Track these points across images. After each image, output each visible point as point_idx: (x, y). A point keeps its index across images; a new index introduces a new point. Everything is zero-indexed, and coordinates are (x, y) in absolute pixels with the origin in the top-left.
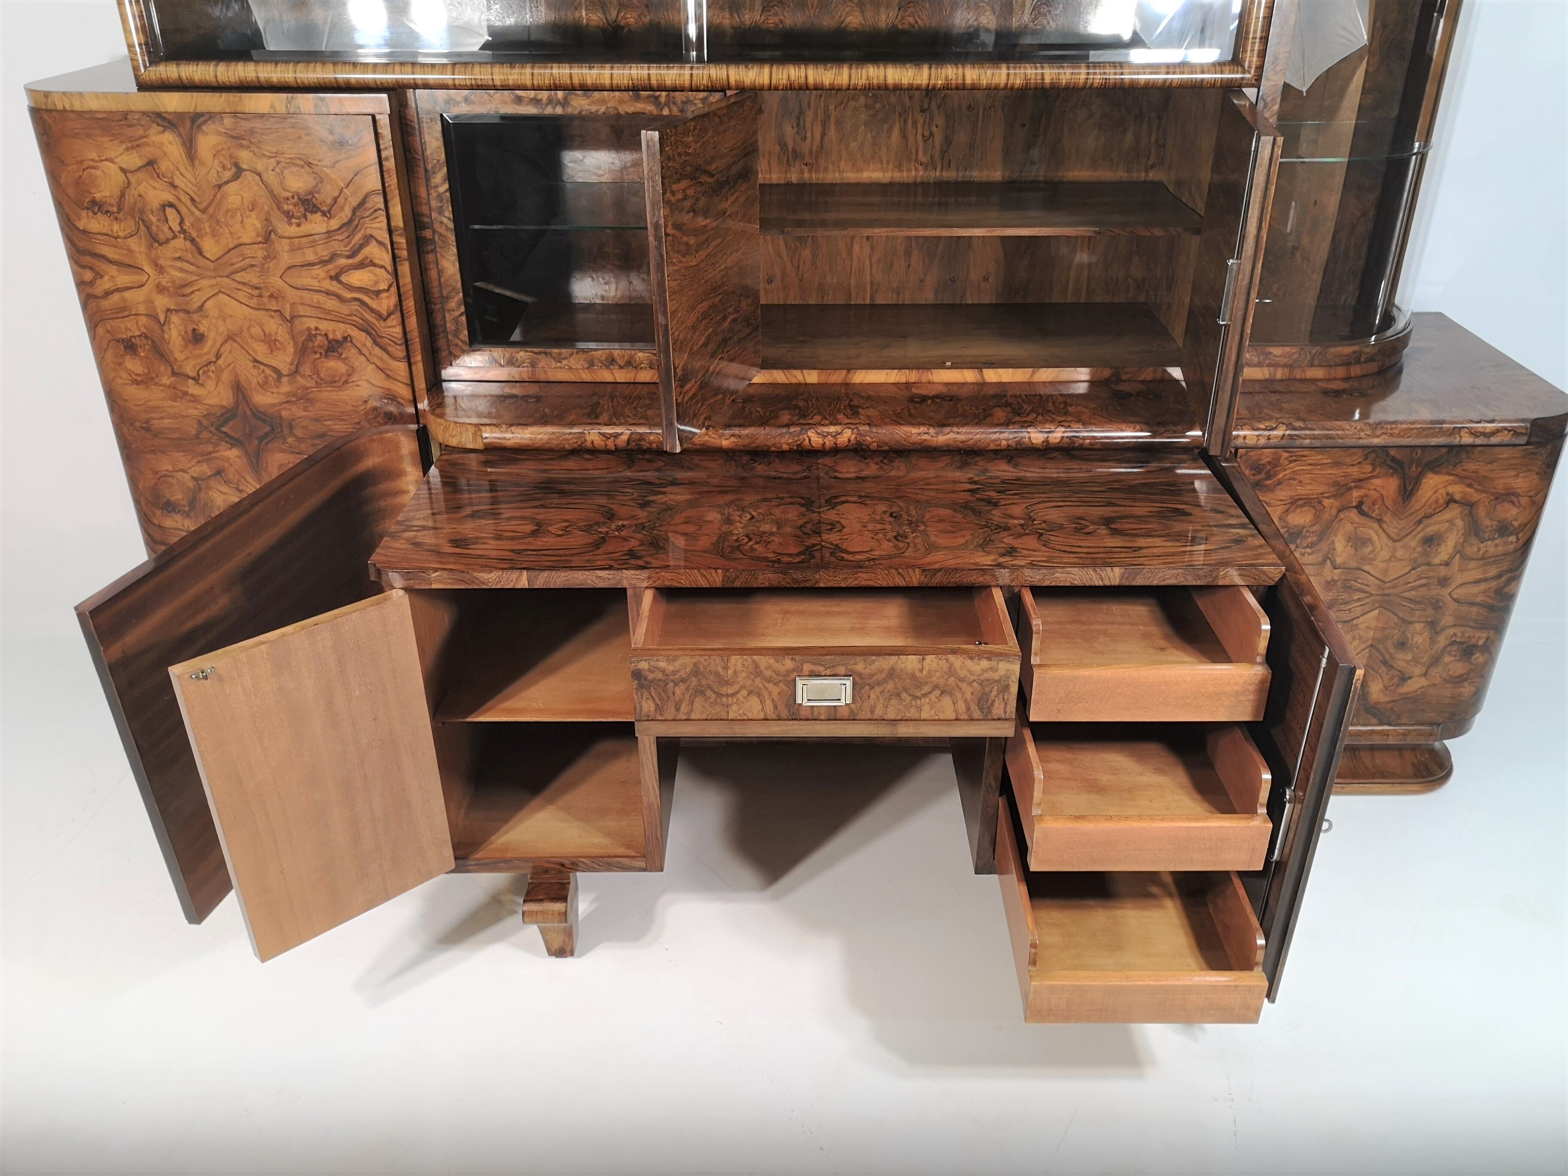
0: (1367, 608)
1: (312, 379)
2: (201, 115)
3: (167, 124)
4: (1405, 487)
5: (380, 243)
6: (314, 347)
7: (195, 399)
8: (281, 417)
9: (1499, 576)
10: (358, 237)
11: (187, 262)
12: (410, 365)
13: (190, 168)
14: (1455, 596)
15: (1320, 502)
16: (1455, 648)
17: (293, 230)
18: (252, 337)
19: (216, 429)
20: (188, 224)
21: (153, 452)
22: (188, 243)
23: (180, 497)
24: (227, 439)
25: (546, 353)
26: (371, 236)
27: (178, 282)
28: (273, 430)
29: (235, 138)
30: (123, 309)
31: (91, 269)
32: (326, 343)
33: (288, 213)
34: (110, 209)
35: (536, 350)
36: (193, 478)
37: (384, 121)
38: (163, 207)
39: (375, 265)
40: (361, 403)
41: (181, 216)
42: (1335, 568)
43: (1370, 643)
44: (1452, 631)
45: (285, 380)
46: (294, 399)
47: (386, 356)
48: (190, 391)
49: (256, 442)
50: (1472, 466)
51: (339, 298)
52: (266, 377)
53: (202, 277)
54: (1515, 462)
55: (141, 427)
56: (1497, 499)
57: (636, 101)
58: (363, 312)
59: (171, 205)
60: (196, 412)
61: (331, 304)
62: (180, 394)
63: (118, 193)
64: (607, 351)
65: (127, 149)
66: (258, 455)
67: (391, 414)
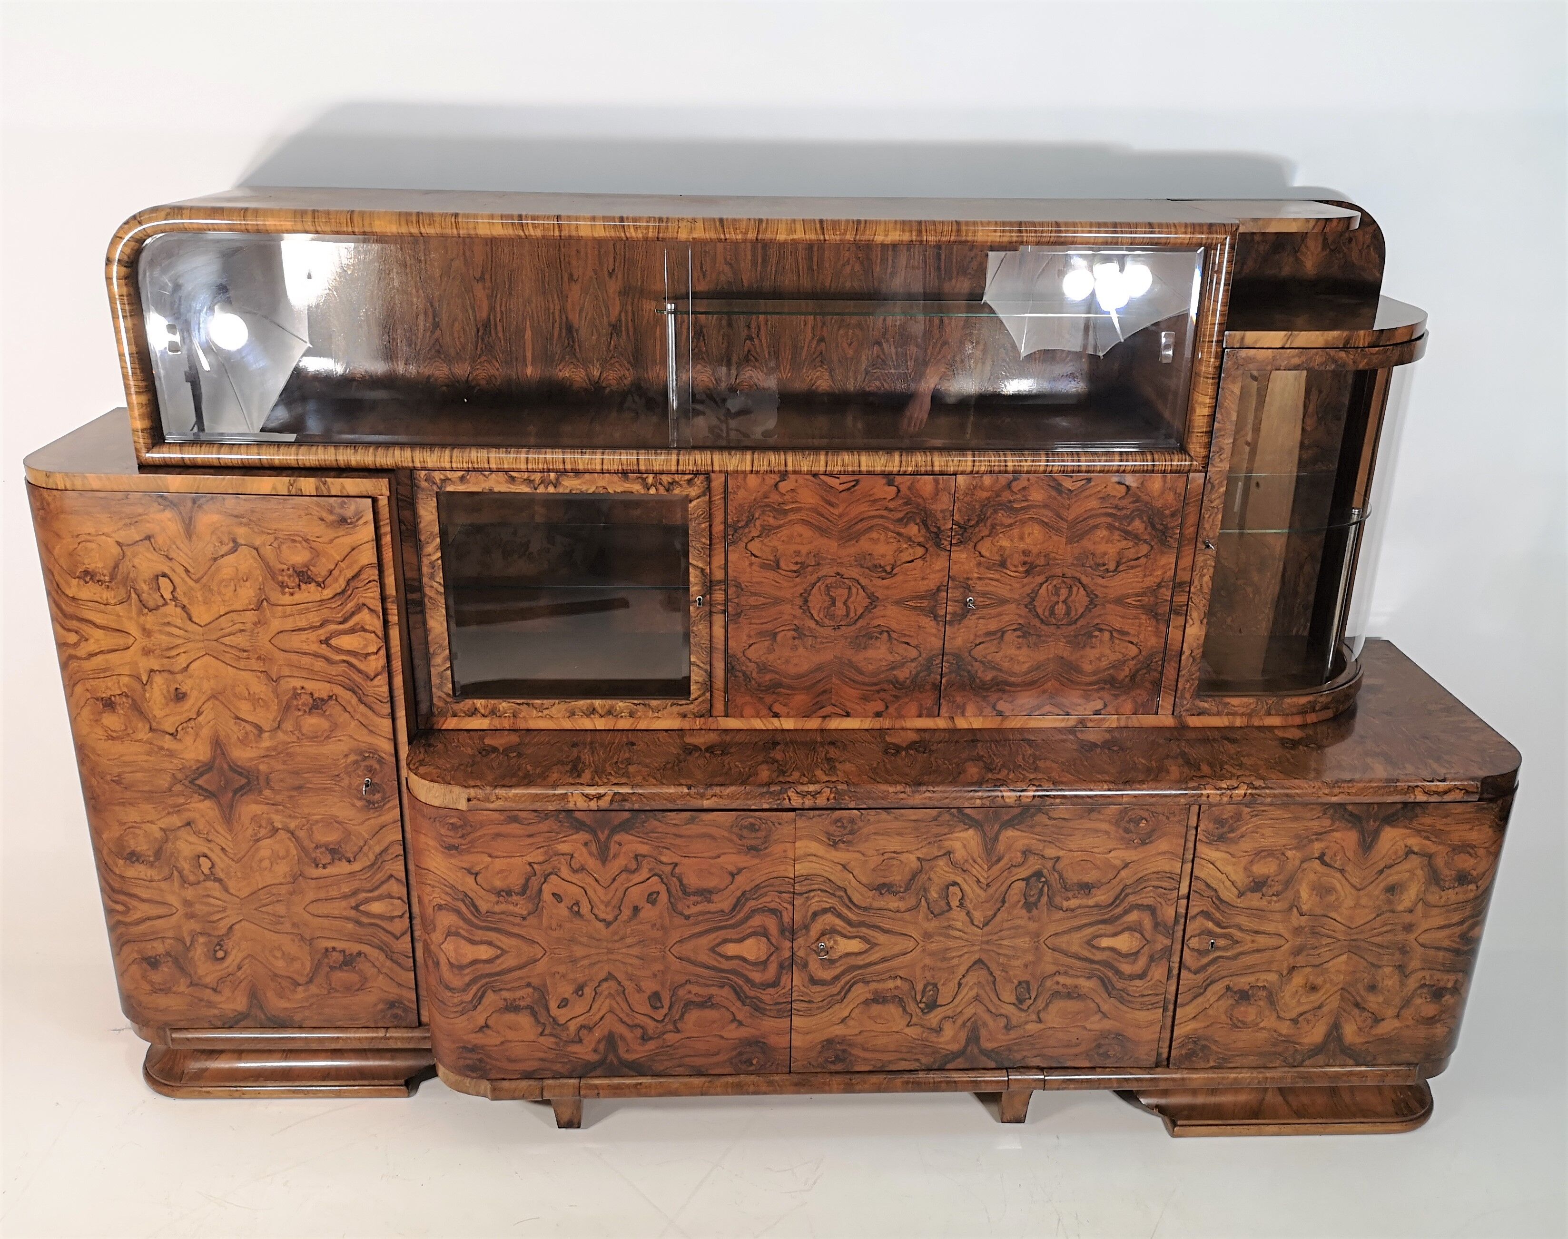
0: (1336, 952)
1: (294, 734)
2: (203, 494)
3: (167, 503)
4: (1364, 840)
5: (372, 611)
6: (297, 705)
7: (171, 754)
8: (258, 770)
9: (1461, 923)
10: (350, 606)
11: (176, 627)
12: (394, 720)
13: (187, 542)
14: (1421, 941)
15: (1283, 854)
16: (1425, 990)
17: (287, 599)
18: (235, 695)
19: (190, 782)
20: (180, 592)
21: (123, 804)
22: (179, 610)
23: (146, 847)
24: (200, 791)
25: (528, 704)
26: (364, 605)
27: (164, 646)
28: (249, 783)
29: (236, 516)
30: (105, 670)
31: (76, 631)
32: (311, 701)
33: (282, 582)
34: (102, 578)
35: (518, 701)
36: (161, 829)
37: (383, 502)
38: (156, 577)
39: (365, 630)
40: (341, 757)
41: (174, 585)
42: (1301, 915)
43: (1340, 986)
44: (1420, 974)
45: (266, 735)
46: (274, 753)
47: (370, 713)
48: (166, 746)
49: (230, 795)
50: (1428, 820)
51: (327, 660)
52: (247, 733)
53: (189, 640)
54: (1468, 816)
55: (112, 780)
56: (1454, 850)
57: (624, 482)
58: (351, 673)
59: (164, 575)
60: (171, 766)
61: (319, 665)
62: (156, 749)
63: (112, 564)
64: (589, 701)
65: (125, 525)
66: (231, 806)
67: (371, 766)
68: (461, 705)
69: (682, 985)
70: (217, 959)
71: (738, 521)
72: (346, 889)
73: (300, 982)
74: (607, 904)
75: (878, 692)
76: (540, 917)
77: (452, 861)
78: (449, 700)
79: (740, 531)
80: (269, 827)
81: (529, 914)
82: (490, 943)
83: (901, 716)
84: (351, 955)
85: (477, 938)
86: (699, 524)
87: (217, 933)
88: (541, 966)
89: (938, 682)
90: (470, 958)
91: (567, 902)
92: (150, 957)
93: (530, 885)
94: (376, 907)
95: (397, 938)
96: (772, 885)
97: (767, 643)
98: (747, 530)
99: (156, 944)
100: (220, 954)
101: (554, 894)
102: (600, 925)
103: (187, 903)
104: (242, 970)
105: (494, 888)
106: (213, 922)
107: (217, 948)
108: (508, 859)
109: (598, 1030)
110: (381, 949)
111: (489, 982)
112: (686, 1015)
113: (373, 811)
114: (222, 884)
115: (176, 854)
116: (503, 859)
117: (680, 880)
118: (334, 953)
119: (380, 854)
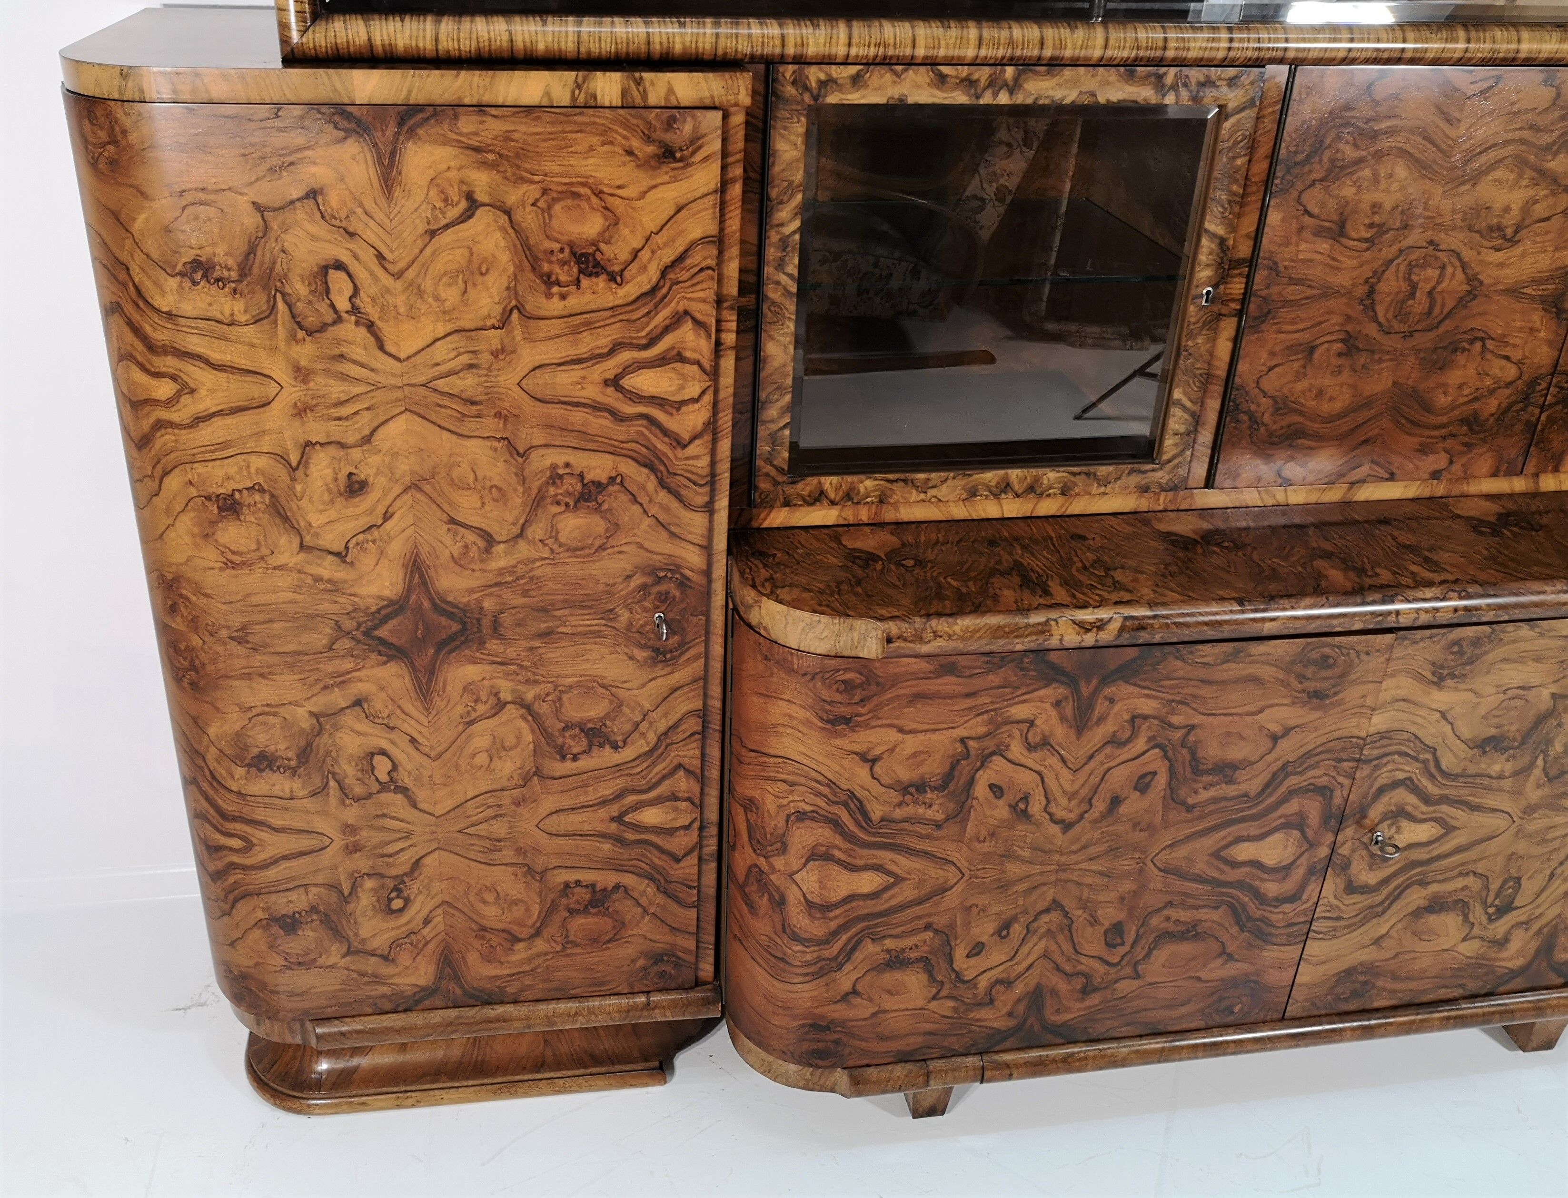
1: (545, 545)
2: (418, 108)
3: (352, 126)
5: (697, 323)
6: (556, 495)
7: (336, 588)
8: (481, 609)
10: (663, 316)
11: (355, 362)
12: (709, 513)
13: (383, 202)
17: (555, 306)
18: (452, 483)
19: (365, 634)
20: (366, 299)
21: (248, 676)
22: (362, 332)
23: (284, 746)
24: (381, 648)
26: (686, 313)
27: (332, 399)
28: (464, 629)
29: (476, 150)
30: (224, 446)
31: (174, 378)
32: (579, 487)
33: (549, 276)
34: (225, 275)
35: (890, 476)
36: (312, 714)
37: (739, 117)
38: (324, 270)
39: (685, 360)
40: (620, 580)
41: (355, 285)
45: (499, 549)
46: (509, 579)
47: (674, 504)
48: (327, 576)
49: (431, 651)
51: (613, 414)
52: (466, 546)
53: (376, 387)
55: (231, 638)
57: (1127, 82)
58: (651, 437)
60: (334, 608)
61: (600, 423)
62: (309, 580)
63: (244, 248)
64: (1001, 472)
65: (271, 170)
66: (432, 672)
67: (668, 593)
68: (800, 486)
69: (1159, 910)
70: (391, 912)
71: (1296, 153)
72: (605, 792)
73: (522, 937)
74: (1071, 796)
75: (1444, 438)
76: (965, 821)
77: (838, 742)
78: (780, 478)
79: (1296, 171)
80: (493, 701)
81: (947, 819)
82: (878, 868)
83: (1467, 477)
84: (605, 889)
85: (860, 862)
86: (1234, 158)
87: (394, 872)
88: (952, 899)
89: (1534, 419)
90: (843, 893)
91: (1009, 797)
92: (284, 916)
93: (956, 773)
94: (651, 816)
95: (678, 860)
96: (1327, 751)
97: (1296, 365)
98: (1306, 169)
99: (293, 896)
100: (397, 904)
101: (991, 786)
102: (1055, 829)
103: (349, 829)
104: (430, 926)
105: (899, 782)
106: (390, 856)
107: (394, 895)
108: (929, 735)
109: (1021, 986)
110: (652, 879)
111: (868, 927)
112: (1155, 952)
113: (660, 666)
114: (407, 797)
115: (334, 754)
116: (921, 736)
117: (1193, 752)
118: (577, 890)
119: (665, 733)
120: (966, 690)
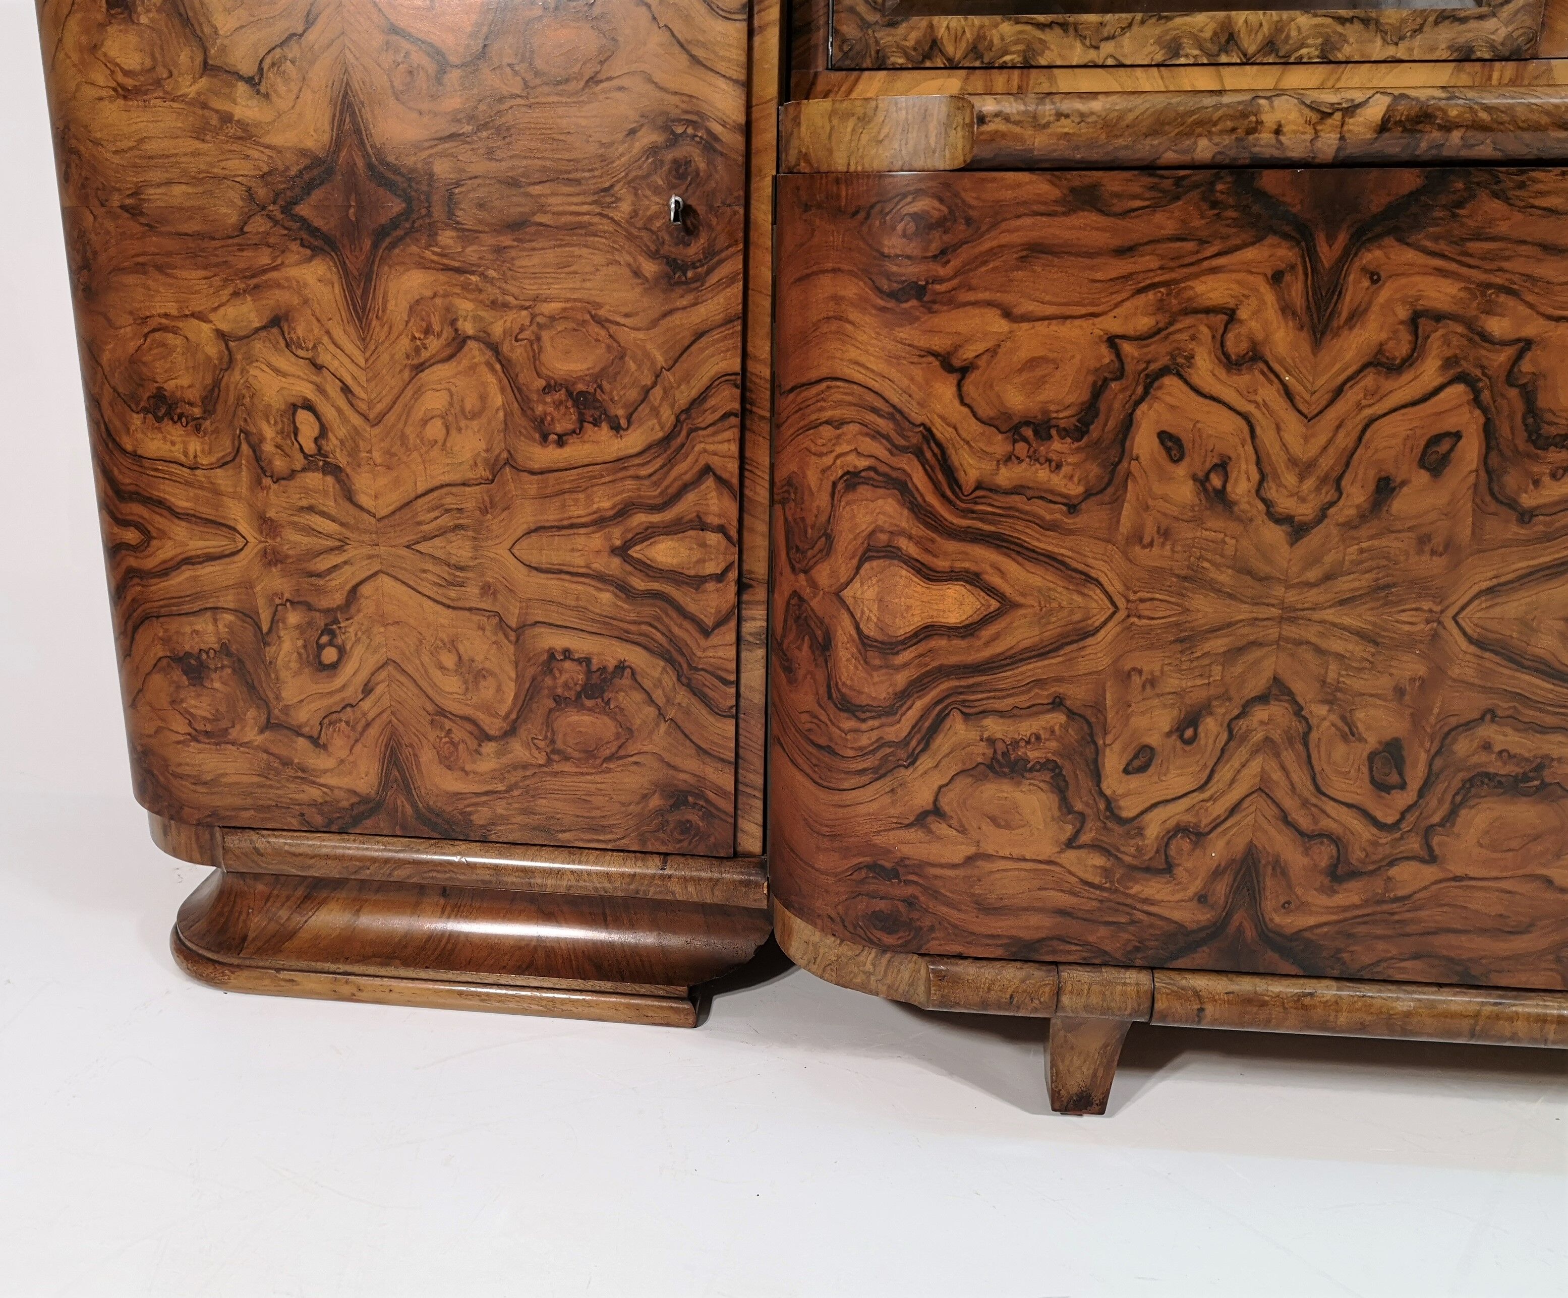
1: (516, 74)
7: (246, 133)
8: (431, 175)
19: (286, 210)
21: (140, 268)
23: (185, 381)
24: (305, 236)
25: (1064, 26)
35: (1041, 18)
36: (221, 335)
40: (620, 136)
45: (453, 76)
46: (468, 129)
47: (697, 7)
48: (238, 113)
49: (367, 244)
52: (410, 72)
55: (122, 207)
60: (244, 167)
62: (215, 121)
66: (368, 276)
67: (688, 162)
68: (902, 29)
69: (1468, 725)
70: (321, 666)
72: (604, 502)
73: (492, 732)
74: (1305, 469)
76: (1117, 502)
77: (904, 333)
78: (872, 17)
80: (448, 333)
81: (1088, 494)
82: (973, 579)
84: (603, 669)
85: (942, 564)
87: (325, 603)
88: (1098, 654)
90: (916, 621)
91: (1195, 462)
92: (188, 655)
93: (1102, 406)
94: (667, 552)
95: (706, 633)
99: (199, 623)
100: (330, 655)
102: (1274, 534)
103: (266, 526)
104: (372, 697)
105: (1006, 415)
106: (319, 575)
107: (325, 639)
108: (1055, 327)
109: (1221, 843)
110: (670, 661)
111: (955, 691)
112: (1463, 812)
113: (679, 290)
114: (339, 480)
115: (247, 401)
116: (1041, 327)
117: (1529, 396)
118: (567, 665)
119: (687, 411)
120: (1116, 242)
